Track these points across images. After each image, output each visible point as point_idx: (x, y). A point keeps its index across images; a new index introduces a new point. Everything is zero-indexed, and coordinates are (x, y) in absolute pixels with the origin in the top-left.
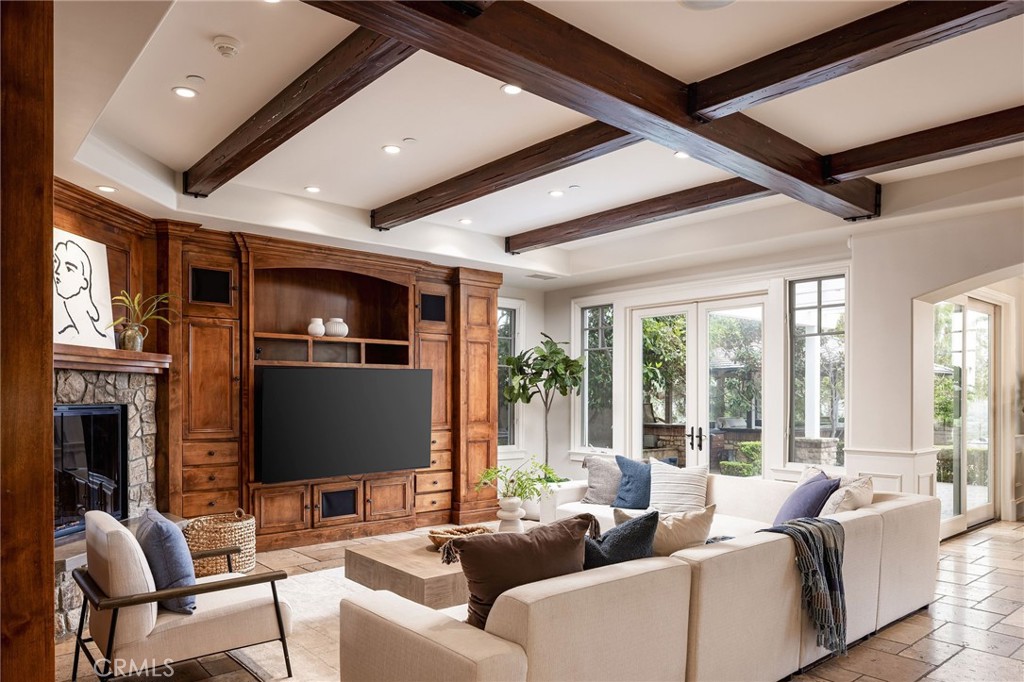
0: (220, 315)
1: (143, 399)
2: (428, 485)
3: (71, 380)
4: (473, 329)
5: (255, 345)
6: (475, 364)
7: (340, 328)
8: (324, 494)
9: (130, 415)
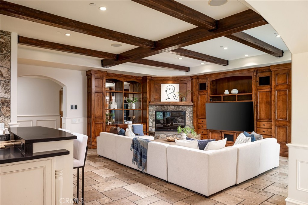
0: (204, 92)
1: (190, 110)
3: (170, 106)
4: (279, 86)
5: (210, 98)
6: (280, 98)
7: (235, 91)
8: (225, 134)
9: (186, 113)
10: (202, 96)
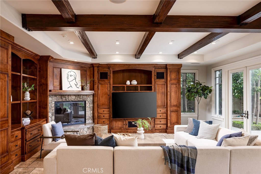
0: (106, 82)
1: (90, 99)
2: (159, 122)
3: (72, 96)
4: (172, 80)
5: (113, 88)
6: (173, 90)
7: (135, 82)
8: (128, 122)
9: (86, 103)
10: (103, 85)
